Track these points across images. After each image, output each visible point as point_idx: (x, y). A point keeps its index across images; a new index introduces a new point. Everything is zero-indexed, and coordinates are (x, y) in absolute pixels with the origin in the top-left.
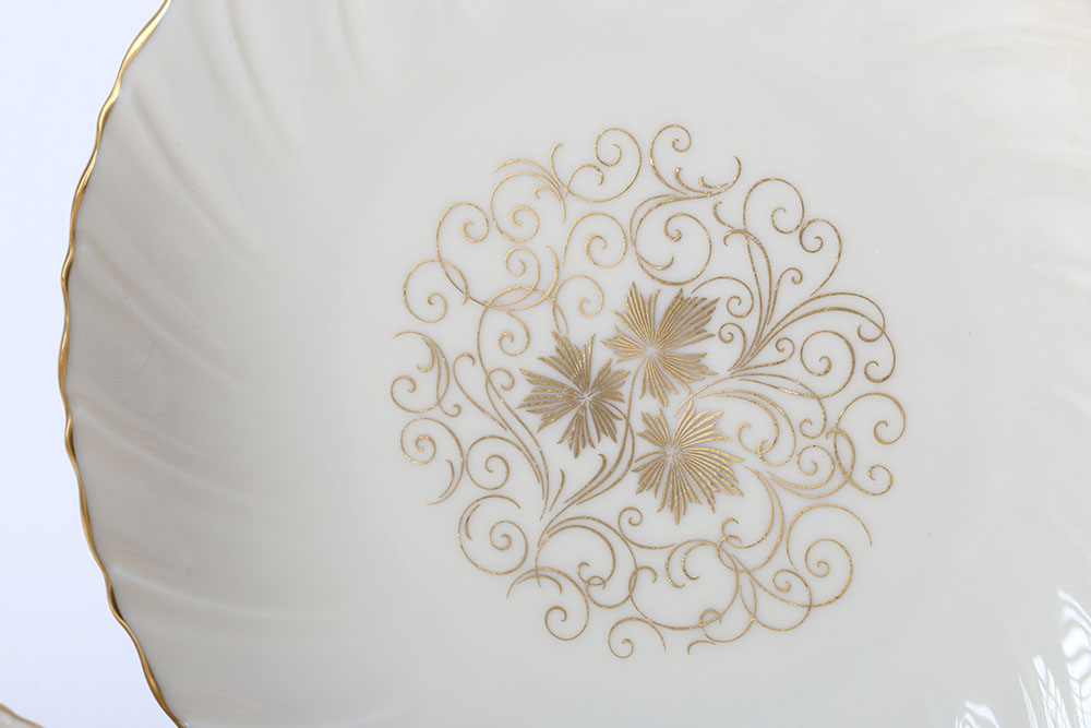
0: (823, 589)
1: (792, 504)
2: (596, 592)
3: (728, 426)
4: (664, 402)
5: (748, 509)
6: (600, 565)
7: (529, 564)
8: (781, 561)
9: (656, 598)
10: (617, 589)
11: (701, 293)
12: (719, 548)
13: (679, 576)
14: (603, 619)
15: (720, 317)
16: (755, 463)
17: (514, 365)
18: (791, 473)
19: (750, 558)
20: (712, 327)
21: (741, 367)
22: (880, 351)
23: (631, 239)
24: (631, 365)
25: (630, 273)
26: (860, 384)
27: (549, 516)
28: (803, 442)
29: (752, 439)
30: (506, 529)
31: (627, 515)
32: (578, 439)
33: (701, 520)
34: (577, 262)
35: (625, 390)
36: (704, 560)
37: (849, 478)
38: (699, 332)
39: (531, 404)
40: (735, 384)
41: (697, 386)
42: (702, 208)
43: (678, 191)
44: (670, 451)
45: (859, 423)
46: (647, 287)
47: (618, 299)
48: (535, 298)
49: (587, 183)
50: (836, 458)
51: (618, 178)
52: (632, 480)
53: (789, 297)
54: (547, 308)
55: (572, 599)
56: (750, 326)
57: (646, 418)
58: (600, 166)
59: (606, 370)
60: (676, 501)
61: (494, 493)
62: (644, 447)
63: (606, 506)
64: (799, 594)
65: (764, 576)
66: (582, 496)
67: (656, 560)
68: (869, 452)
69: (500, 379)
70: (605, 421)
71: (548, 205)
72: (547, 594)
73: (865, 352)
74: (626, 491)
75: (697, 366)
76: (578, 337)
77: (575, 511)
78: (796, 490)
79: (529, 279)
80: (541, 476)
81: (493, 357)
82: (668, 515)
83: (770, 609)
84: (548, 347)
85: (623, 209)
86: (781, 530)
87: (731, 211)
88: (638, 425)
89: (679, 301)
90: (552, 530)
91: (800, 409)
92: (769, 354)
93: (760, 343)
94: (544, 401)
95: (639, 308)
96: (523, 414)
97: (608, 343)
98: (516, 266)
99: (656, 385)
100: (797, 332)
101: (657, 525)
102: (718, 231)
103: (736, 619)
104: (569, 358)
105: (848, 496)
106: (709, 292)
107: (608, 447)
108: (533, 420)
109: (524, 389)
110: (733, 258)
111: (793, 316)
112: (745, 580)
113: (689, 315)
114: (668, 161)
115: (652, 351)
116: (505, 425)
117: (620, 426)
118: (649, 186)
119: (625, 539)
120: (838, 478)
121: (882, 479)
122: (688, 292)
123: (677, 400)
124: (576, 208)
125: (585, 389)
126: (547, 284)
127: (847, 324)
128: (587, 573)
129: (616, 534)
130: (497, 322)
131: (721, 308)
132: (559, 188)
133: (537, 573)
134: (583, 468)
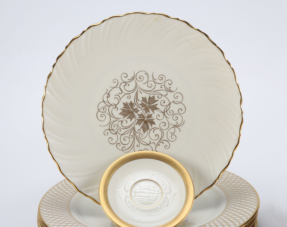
0: (99, 114)
1: (113, 119)
2: (124, 84)
4: (138, 115)
5: (117, 113)
7: (135, 78)
8: (107, 111)
10: (122, 87)
11: (147, 132)
12: (116, 105)
13: (117, 97)
16: (122, 120)
17: (160, 100)
18: (116, 123)
19: (111, 108)
20: (142, 130)
21: (134, 128)
22: (120, 148)
23: (161, 130)
24: (146, 115)
26: (119, 142)
27: (138, 87)
28: (119, 128)
29: (124, 122)
32: (144, 99)
33: (121, 106)
34: (165, 120)
35: (144, 111)
37: (110, 130)
38: (142, 127)
39: (154, 97)
40: (133, 126)
41: (137, 121)
42: (156, 142)
43: (161, 141)
44: (132, 110)
45: (115, 137)
46: (154, 126)
47: (155, 121)
48: (165, 111)
49: (172, 130)
50: (113, 130)
51: (169, 135)
52: (133, 102)
55: (126, 80)
56: (138, 135)
57: (139, 111)
58: (173, 134)
60: (125, 105)
61: (147, 82)
62: (136, 107)
64: (101, 110)
65: (107, 108)
66: (137, 93)
67: (121, 96)
68: (110, 135)
69: (160, 96)
71: (174, 123)
72: (129, 77)
73: (122, 146)
77: (136, 91)
79: (168, 112)
80: (144, 91)
81: (163, 98)
82: (125, 102)
83: (103, 105)
86: (111, 115)
88: (139, 109)
89: (148, 128)
90: (136, 85)
92: (132, 134)
93: (134, 134)
94: (152, 100)
95: (153, 123)
96: (153, 95)
97: (151, 115)
98: (171, 112)
99: (141, 115)
100: (132, 140)
101: (125, 100)
102: (152, 141)
104: (155, 108)
105: (107, 127)
106: (146, 133)
107: (140, 102)
108: (151, 96)
112: (109, 105)
114: (166, 143)
115: (146, 119)
116: (154, 92)
117: (141, 106)
118: (165, 138)
119: (127, 94)
120: (111, 128)
121: (106, 134)
122: (148, 131)
123: (137, 116)
124: (171, 126)
125: (149, 106)
127: (127, 147)
128: (127, 85)
130: (167, 103)
131: (143, 133)
133: (133, 78)
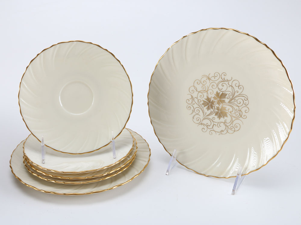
3: (227, 109)
6: (209, 124)
9: (215, 128)
14: (209, 130)
15: (227, 96)
25: (217, 90)
30: (199, 118)
31: (213, 118)
36: (222, 124)
53: (236, 94)
54: (206, 93)
59: (213, 101)
63: (211, 117)
70: (212, 107)
74: (214, 115)
75: (224, 101)
76: (210, 97)
78: (234, 117)
84: (206, 98)
85: (217, 82)
87: (230, 84)
91: (236, 108)
103: (225, 132)
109: (202, 102)
110: (230, 89)
111: (236, 97)
113: (223, 95)
126: (206, 90)
129: (212, 120)
132: (209, 79)
134: (209, 112)
